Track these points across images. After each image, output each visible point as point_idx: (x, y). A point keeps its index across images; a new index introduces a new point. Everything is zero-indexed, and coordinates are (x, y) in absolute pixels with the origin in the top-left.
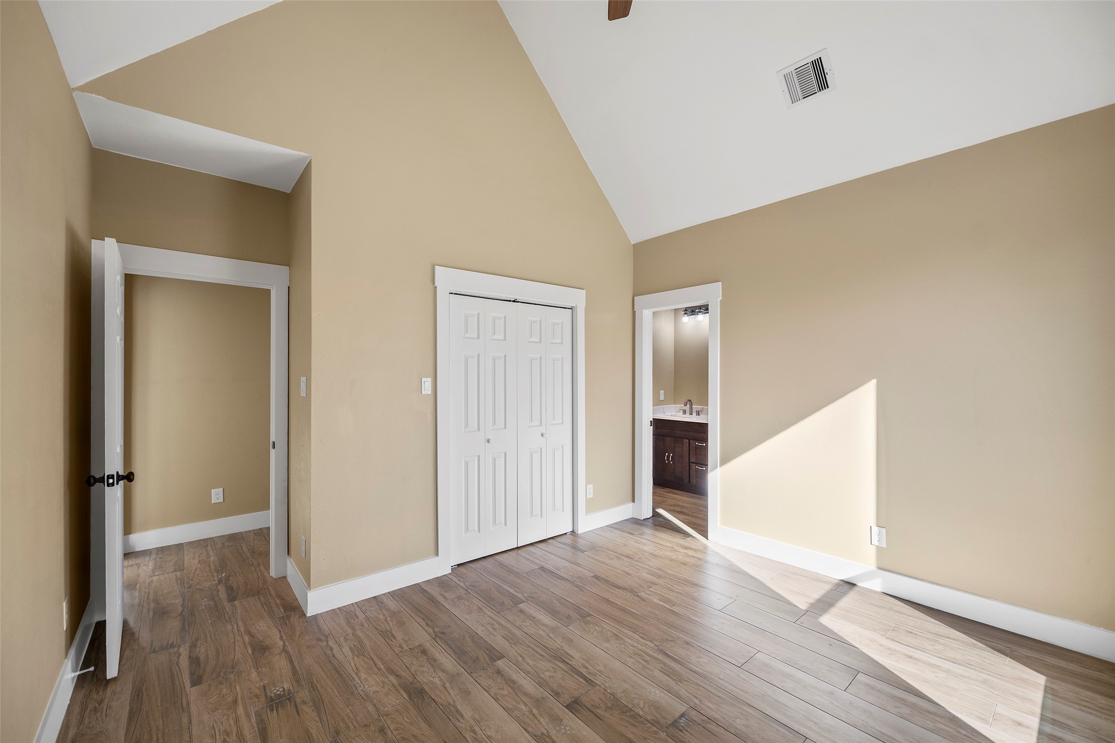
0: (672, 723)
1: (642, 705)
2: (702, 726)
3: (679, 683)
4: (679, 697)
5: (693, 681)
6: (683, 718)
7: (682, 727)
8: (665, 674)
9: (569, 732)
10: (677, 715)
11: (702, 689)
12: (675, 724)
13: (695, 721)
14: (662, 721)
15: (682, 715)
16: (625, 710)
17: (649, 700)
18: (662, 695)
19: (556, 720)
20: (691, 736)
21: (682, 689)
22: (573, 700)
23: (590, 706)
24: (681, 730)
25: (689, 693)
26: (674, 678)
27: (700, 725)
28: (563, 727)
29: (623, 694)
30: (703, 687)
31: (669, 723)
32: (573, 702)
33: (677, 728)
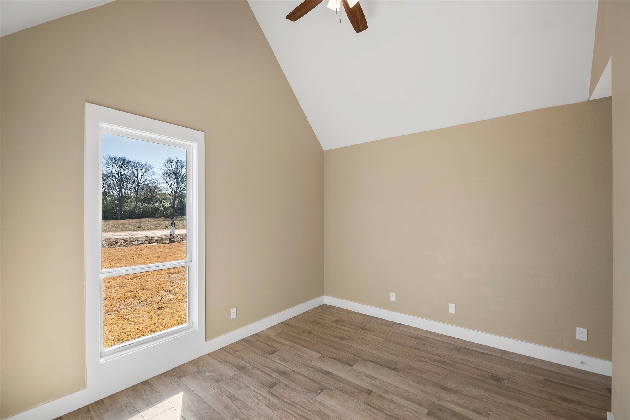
0: (323, 390)
1: (338, 396)
2: (310, 390)
3: (319, 410)
4: (319, 402)
5: (311, 412)
6: (319, 393)
7: (319, 389)
8: (327, 415)
9: (366, 382)
10: (321, 394)
11: (307, 408)
12: (322, 390)
13: (313, 392)
14: (328, 391)
15: (319, 394)
16: (345, 393)
17: (335, 399)
18: (328, 402)
19: (372, 385)
20: (316, 386)
21: (318, 406)
22: (371, 394)
23: (362, 392)
24: (320, 388)
25: (314, 405)
26: (322, 413)
27: (312, 391)
28: (369, 383)
29: (348, 400)
30: (306, 409)
31: (325, 390)
32: (371, 393)
33: (321, 389)
